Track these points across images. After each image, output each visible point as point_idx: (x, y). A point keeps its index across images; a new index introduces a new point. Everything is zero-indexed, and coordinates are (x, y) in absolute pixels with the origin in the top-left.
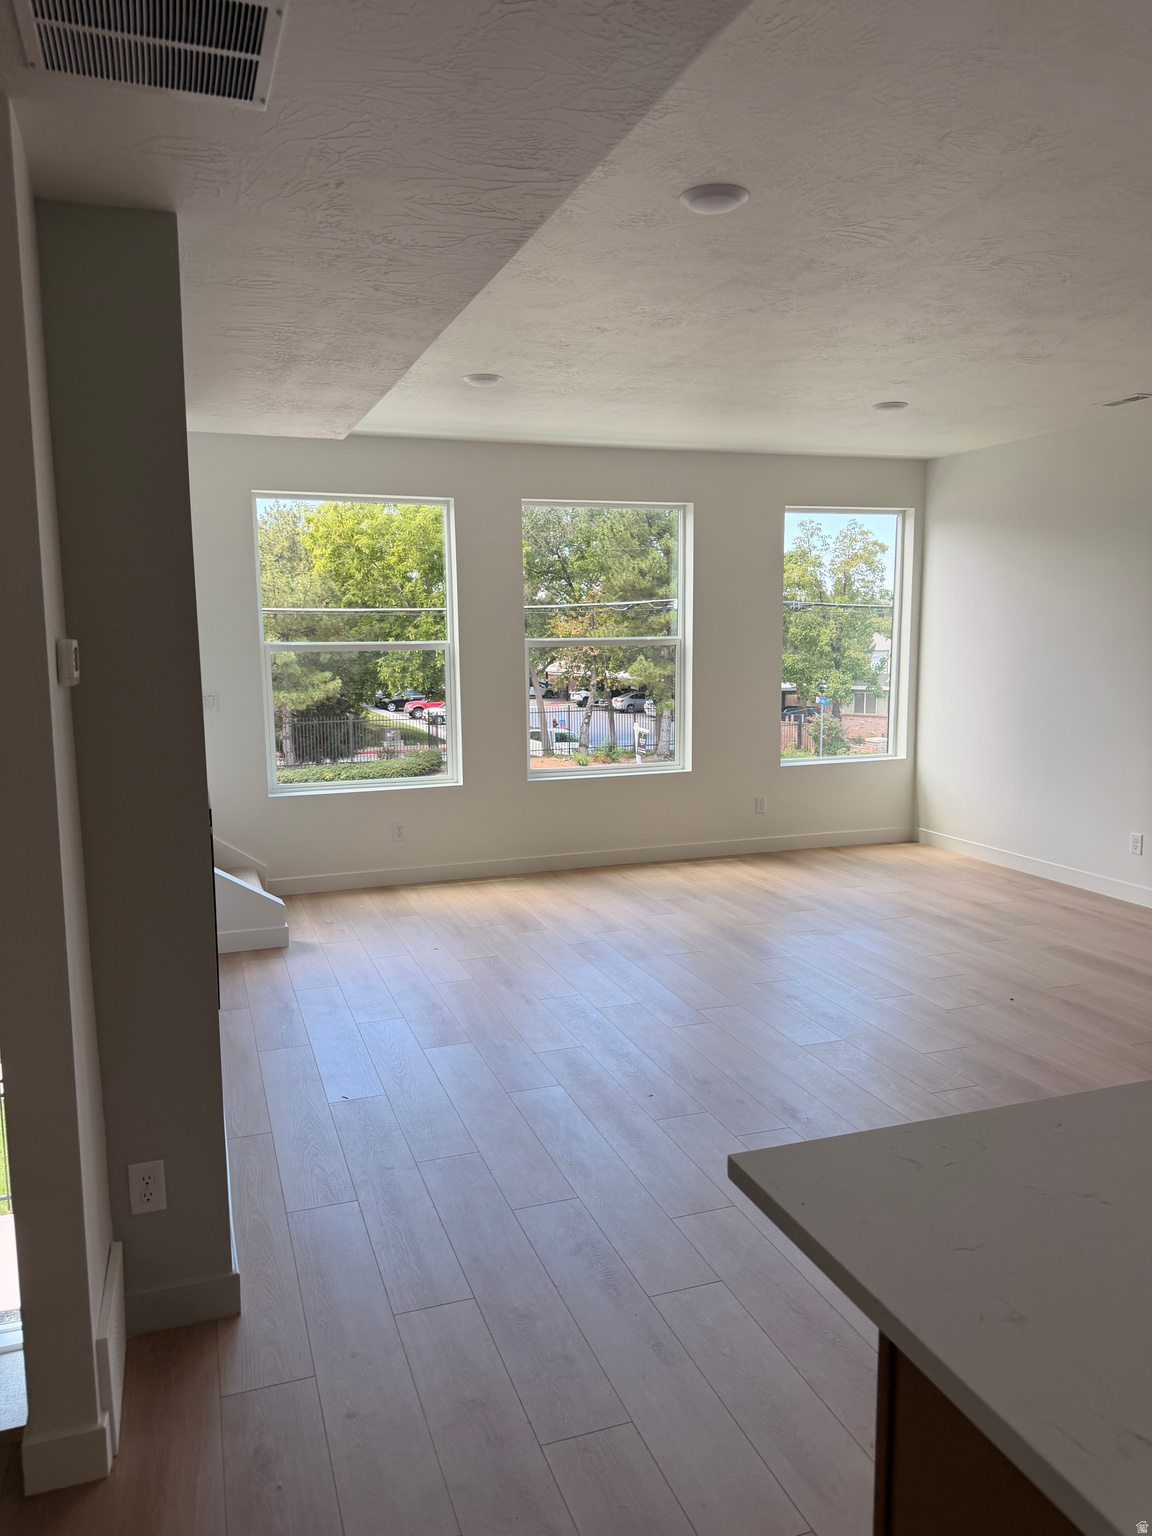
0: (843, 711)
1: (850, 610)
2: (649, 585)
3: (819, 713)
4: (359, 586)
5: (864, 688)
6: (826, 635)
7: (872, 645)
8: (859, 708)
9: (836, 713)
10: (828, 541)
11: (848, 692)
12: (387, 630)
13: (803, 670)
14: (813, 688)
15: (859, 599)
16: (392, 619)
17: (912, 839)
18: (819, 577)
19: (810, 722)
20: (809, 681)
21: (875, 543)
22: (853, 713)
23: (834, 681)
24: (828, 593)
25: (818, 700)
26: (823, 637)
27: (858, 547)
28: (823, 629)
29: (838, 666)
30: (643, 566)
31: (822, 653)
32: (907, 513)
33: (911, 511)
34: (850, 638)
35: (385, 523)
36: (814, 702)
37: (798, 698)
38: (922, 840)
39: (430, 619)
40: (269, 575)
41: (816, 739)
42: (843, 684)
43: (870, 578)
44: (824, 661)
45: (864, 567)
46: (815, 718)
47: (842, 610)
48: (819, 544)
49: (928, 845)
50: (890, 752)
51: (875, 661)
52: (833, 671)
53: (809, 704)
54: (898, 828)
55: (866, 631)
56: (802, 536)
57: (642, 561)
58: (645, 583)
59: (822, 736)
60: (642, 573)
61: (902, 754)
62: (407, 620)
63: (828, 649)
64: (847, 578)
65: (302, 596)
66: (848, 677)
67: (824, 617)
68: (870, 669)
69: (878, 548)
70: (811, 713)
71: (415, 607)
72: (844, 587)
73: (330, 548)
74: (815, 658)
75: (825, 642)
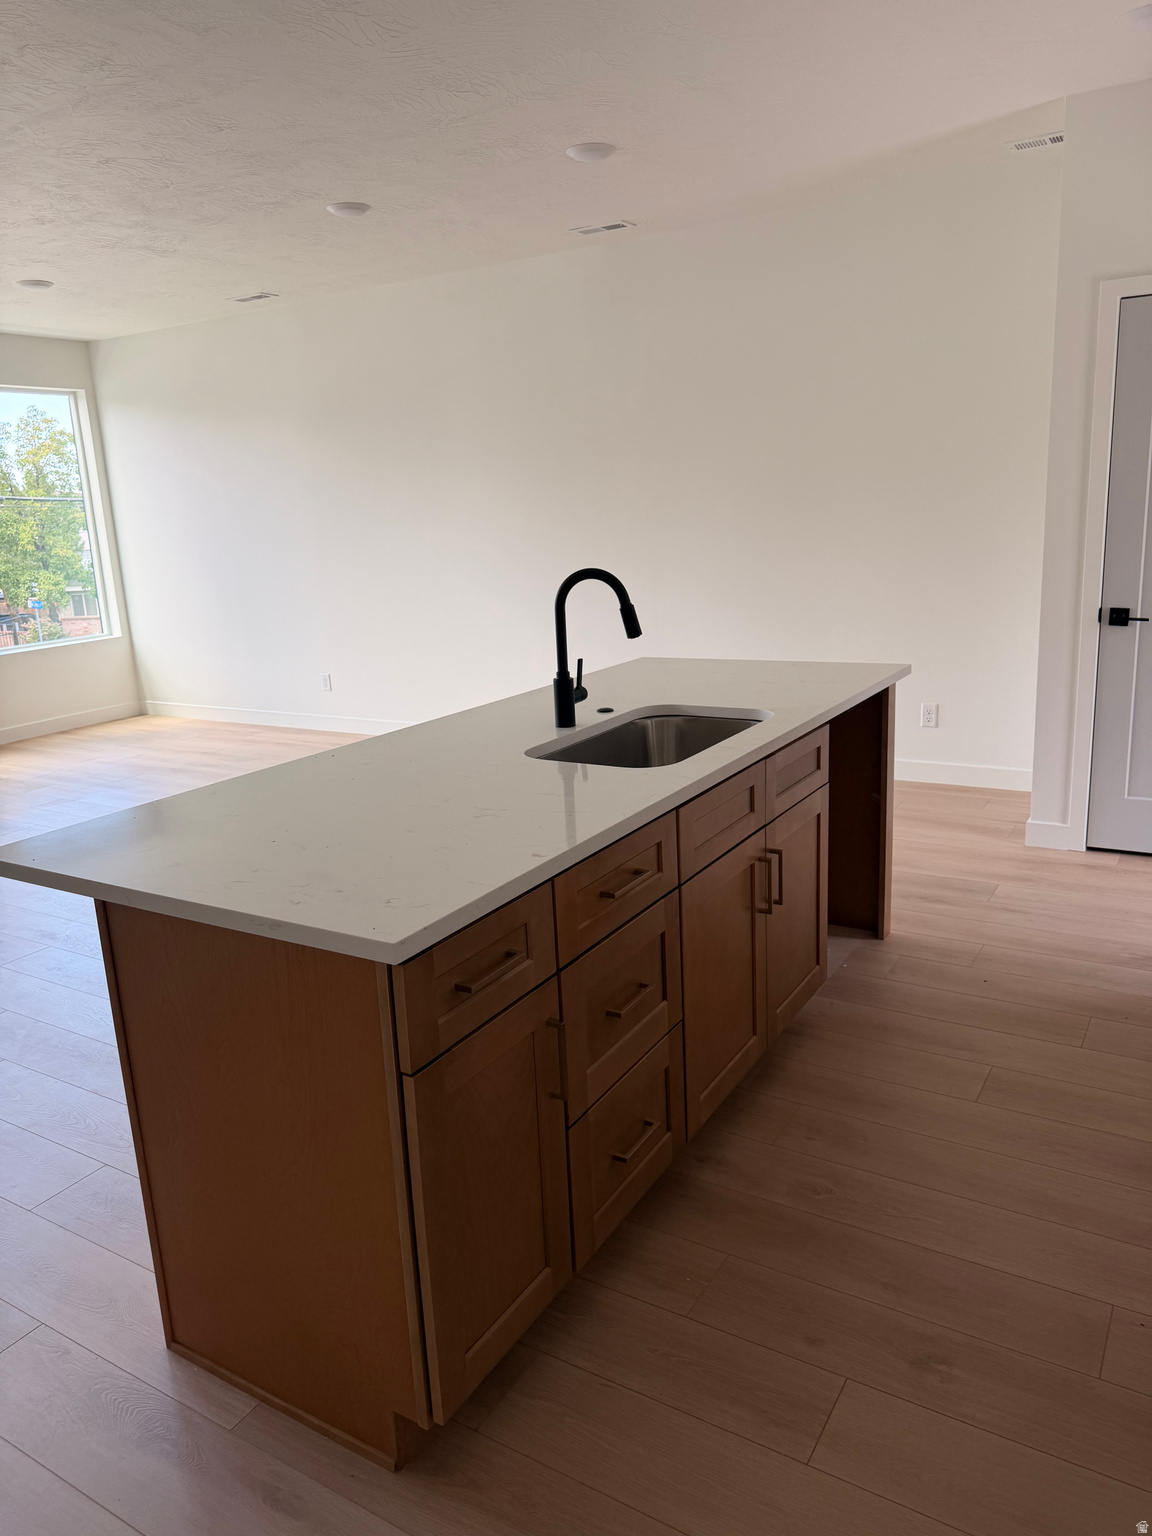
0: (61, 616)
1: (49, 504)
3: (34, 618)
5: (80, 589)
6: (26, 533)
7: (81, 542)
8: (78, 610)
9: (53, 616)
10: (8, 429)
11: (63, 594)
13: (6, 573)
14: (22, 591)
15: (57, 494)
17: (141, 713)
18: (5, 470)
19: (26, 629)
20: (17, 584)
21: (62, 433)
22: (73, 616)
23: (45, 583)
24: (21, 489)
25: (30, 605)
26: (22, 535)
27: (44, 437)
28: (22, 527)
29: (46, 566)
31: (25, 553)
32: (78, 395)
33: (81, 393)
34: (54, 535)
36: (26, 607)
37: (8, 605)
38: (150, 712)
42: (55, 585)
43: (64, 469)
44: (29, 562)
45: (55, 459)
46: (32, 623)
47: (39, 505)
49: (156, 715)
50: (106, 631)
51: (85, 561)
52: (42, 572)
53: (21, 610)
54: (126, 705)
55: (70, 528)
61: (117, 633)
63: (31, 548)
64: (39, 471)
66: (60, 578)
67: (20, 513)
68: (82, 567)
69: (66, 438)
70: (25, 620)
72: (37, 479)
74: (18, 559)
75: (26, 540)
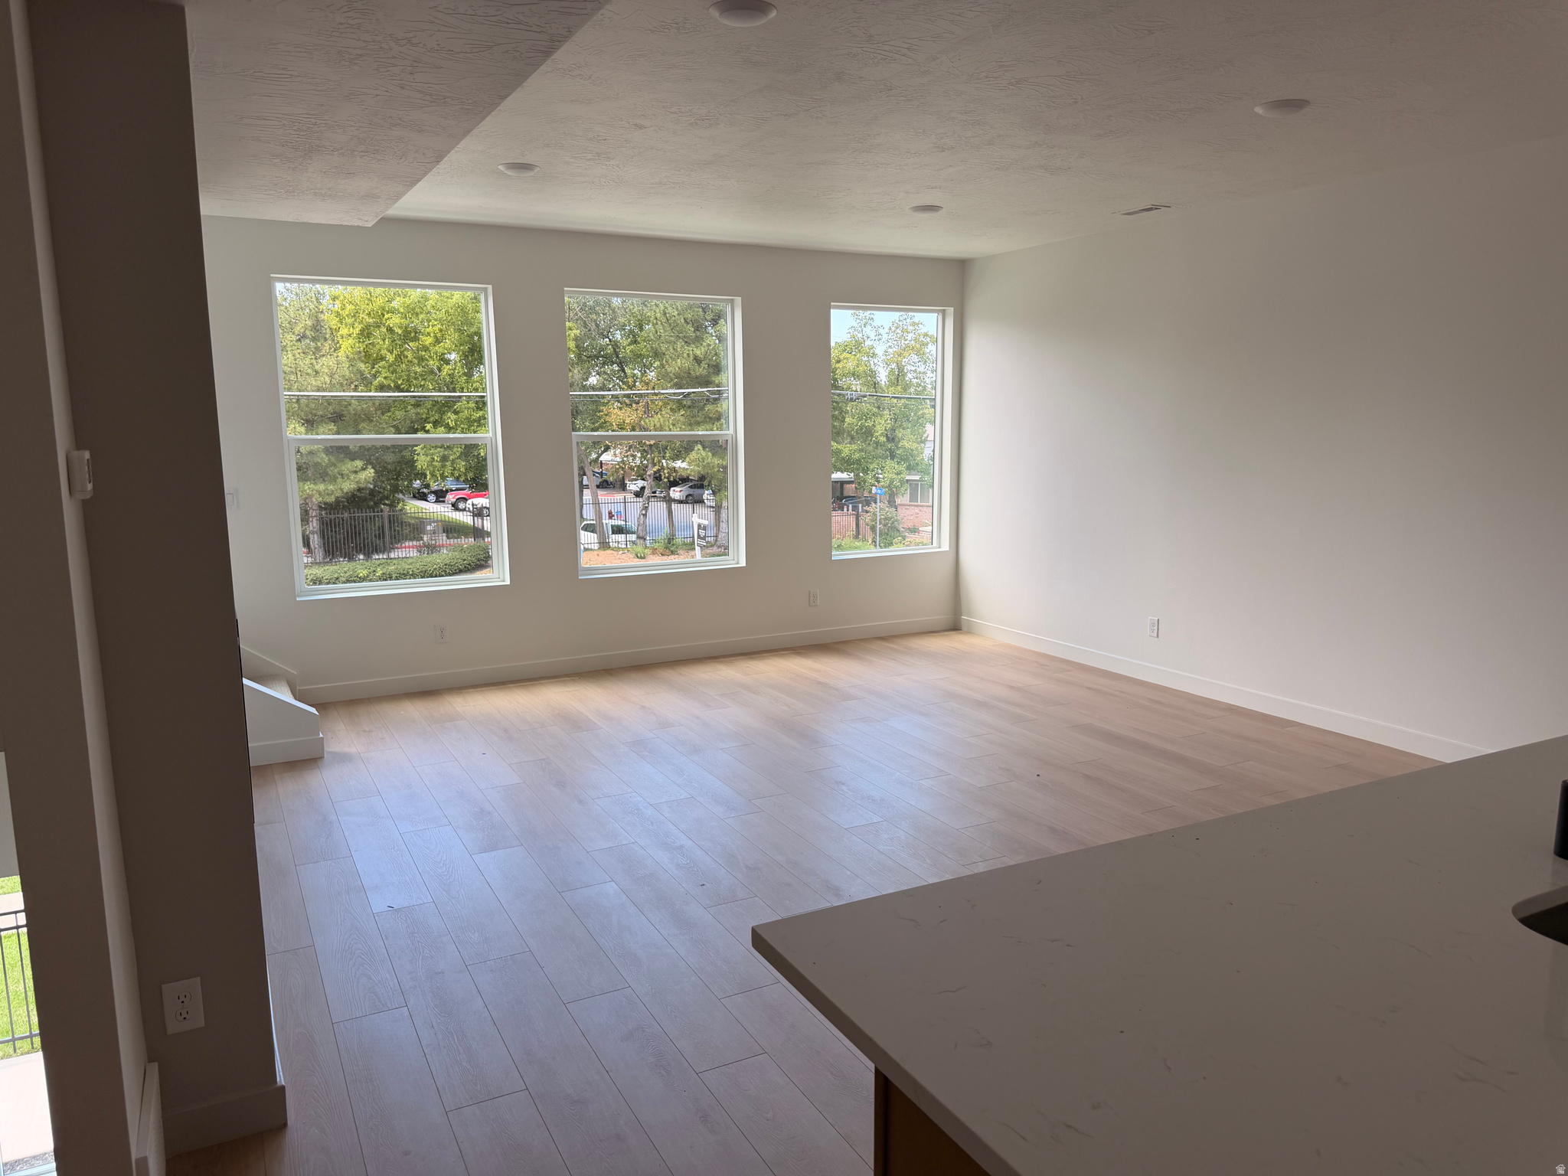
0: (898, 501)
1: (903, 401)
2: (705, 372)
3: (876, 503)
4: (391, 369)
5: (917, 478)
6: (881, 425)
7: (925, 435)
8: (913, 498)
9: (892, 503)
10: (881, 331)
11: (903, 482)
12: (424, 416)
13: (859, 460)
14: (869, 478)
15: (912, 390)
16: (429, 405)
17: (955, 627)
18: (873, 366)
19: (867, 512)
20: (866, 471)
21: (926, 335)
22: (908, 502)
23: (889, 471)
24: (883, 383)
25: (874, 490)
26: (878, 428)
27: (909, 338)
28: (878, 420)
29: (893, 457)
30: (698, 352)
31: (877, 443)
32: (946, 312)
33: (950, 310)
34: (904, 429)
35: (419, 302)
36: (870, 492)
37: (856, 488)
38: (964, 628)
39: (472, 405)
40: (290, 356)
41: (873, 528)
42: (897, 474)
43: (922, 369)
44: (880, 451)
45: (915, 358)
46: (872, 508)
47: (895, 401)
48: (872, 334)
49: (969, 632)
50: (935, 544)
51: (927, 452)
52: (888, 461)
53: (866, 494)
54: (941, 617)
55: (919, 422)
56: (856, 325)
57: (697, 347)
58: (701, 371)
59: (878, 526)
60: (698, 360)
61: (946, 547)
62: (448, 405)
63: (883, 439)
64: (901, 369)
65: (327, 379)
66: (903, 467)
67: (879, 408)
68: (923, 459)
69: (928, 339)
70: (868, 504)
71: (455, 392)
72: (898, 377)
73: (358, 327)
74: (871, 448)
75: (880, 432)
